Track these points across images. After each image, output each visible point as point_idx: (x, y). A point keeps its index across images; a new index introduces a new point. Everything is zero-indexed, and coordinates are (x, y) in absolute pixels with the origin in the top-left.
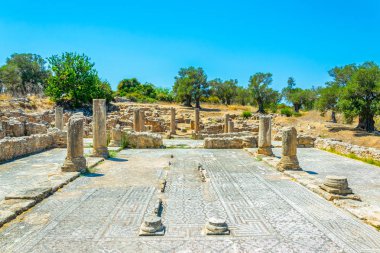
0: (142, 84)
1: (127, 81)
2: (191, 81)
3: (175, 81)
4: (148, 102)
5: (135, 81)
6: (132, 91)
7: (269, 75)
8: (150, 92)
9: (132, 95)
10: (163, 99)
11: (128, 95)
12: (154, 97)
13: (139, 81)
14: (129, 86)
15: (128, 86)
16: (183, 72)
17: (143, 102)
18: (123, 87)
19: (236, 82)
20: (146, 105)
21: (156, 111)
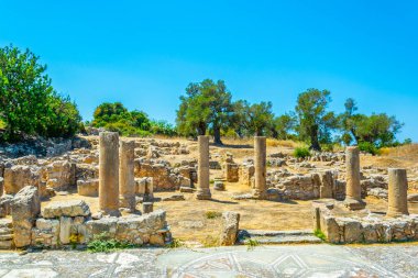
0: (129, 111)
1: (108, 106)
2: (207, 101)
3: (180, 102)
4: (138, 135)
5: (119, 106)
6: (115, 120)
7: (326, 93)
8: (140, 122)
9: (115, 125)
10: (159, 132)
11: (108, 125)
12: (147, 128)
13: (125, 106)
14: (110, 113)
15: (108, 113)
16: (192, 90)
17: (131, 135)
18: (101, 115)
19: (270, 105)
20: (137, 140)
21: (154, 148)
